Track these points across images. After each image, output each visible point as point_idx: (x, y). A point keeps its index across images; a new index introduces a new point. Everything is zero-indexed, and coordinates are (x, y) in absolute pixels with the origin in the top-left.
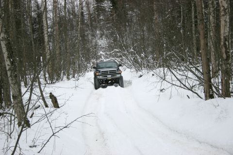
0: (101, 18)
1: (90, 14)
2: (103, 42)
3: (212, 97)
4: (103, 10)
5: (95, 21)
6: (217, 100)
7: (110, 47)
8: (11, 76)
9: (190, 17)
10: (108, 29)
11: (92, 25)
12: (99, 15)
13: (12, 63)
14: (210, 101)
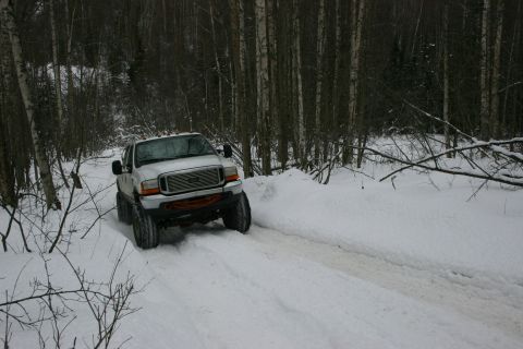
0: (117, 91)
1: (104, 87)
2: (120, 117)
3: (252, 175)
4: (120, 83)
5: (110, 94)
6: (257, 178)
7: (129, 123)
8: (39, 151)
9: (217, 93)
10: (126, 103)
11: (107, 99)
12: (114, 88)
13: (40, 136)
14: (250, 179)
